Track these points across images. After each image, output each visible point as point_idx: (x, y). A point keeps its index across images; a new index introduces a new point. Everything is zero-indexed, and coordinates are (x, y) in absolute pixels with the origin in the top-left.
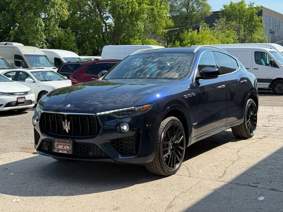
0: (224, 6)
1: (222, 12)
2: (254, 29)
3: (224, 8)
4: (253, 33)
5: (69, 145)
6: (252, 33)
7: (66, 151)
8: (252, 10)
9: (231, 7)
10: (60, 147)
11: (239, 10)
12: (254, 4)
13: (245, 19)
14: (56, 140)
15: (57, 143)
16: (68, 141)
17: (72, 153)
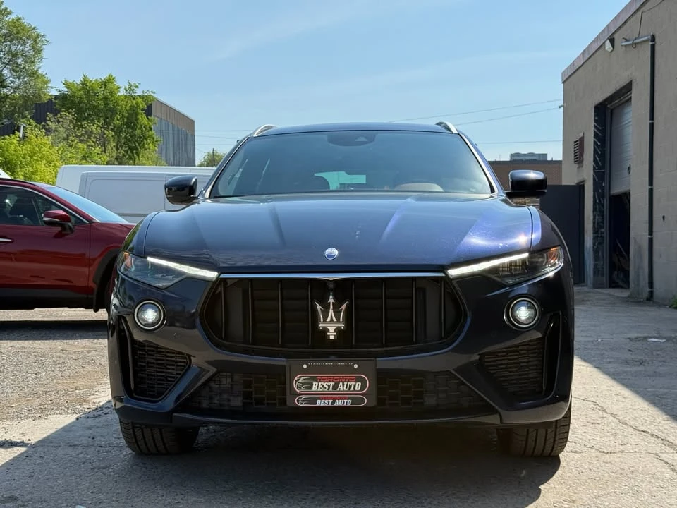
0: (67, 85)
1: (63, 97)
2: (139, 144)
3: (66, 90)
4: (136, 153)
5: (358, 380)
6: (135, 155)
7: (348, 398)
8: (134, 102)
9: (83, 88)
10: (317, 387)
11: (105, 98)
12: (137, 87)
13: (118, 120)
14: (305, 366)
15: (307, 376)
16: (356, 366)
17: (374, 404)
